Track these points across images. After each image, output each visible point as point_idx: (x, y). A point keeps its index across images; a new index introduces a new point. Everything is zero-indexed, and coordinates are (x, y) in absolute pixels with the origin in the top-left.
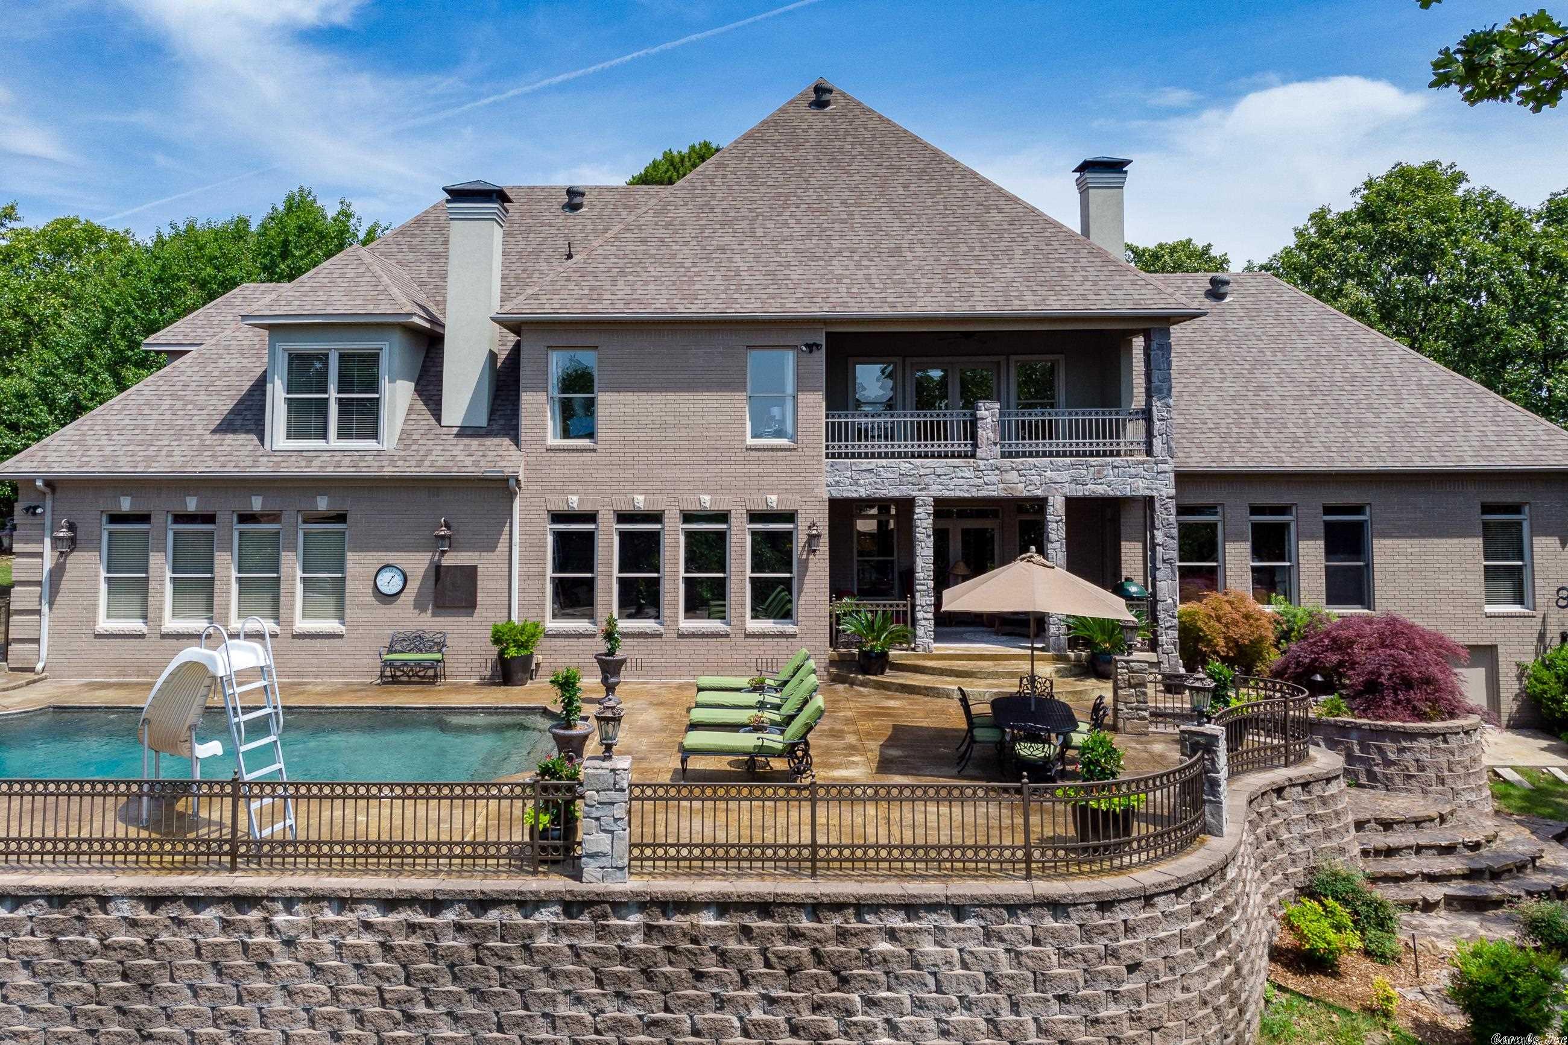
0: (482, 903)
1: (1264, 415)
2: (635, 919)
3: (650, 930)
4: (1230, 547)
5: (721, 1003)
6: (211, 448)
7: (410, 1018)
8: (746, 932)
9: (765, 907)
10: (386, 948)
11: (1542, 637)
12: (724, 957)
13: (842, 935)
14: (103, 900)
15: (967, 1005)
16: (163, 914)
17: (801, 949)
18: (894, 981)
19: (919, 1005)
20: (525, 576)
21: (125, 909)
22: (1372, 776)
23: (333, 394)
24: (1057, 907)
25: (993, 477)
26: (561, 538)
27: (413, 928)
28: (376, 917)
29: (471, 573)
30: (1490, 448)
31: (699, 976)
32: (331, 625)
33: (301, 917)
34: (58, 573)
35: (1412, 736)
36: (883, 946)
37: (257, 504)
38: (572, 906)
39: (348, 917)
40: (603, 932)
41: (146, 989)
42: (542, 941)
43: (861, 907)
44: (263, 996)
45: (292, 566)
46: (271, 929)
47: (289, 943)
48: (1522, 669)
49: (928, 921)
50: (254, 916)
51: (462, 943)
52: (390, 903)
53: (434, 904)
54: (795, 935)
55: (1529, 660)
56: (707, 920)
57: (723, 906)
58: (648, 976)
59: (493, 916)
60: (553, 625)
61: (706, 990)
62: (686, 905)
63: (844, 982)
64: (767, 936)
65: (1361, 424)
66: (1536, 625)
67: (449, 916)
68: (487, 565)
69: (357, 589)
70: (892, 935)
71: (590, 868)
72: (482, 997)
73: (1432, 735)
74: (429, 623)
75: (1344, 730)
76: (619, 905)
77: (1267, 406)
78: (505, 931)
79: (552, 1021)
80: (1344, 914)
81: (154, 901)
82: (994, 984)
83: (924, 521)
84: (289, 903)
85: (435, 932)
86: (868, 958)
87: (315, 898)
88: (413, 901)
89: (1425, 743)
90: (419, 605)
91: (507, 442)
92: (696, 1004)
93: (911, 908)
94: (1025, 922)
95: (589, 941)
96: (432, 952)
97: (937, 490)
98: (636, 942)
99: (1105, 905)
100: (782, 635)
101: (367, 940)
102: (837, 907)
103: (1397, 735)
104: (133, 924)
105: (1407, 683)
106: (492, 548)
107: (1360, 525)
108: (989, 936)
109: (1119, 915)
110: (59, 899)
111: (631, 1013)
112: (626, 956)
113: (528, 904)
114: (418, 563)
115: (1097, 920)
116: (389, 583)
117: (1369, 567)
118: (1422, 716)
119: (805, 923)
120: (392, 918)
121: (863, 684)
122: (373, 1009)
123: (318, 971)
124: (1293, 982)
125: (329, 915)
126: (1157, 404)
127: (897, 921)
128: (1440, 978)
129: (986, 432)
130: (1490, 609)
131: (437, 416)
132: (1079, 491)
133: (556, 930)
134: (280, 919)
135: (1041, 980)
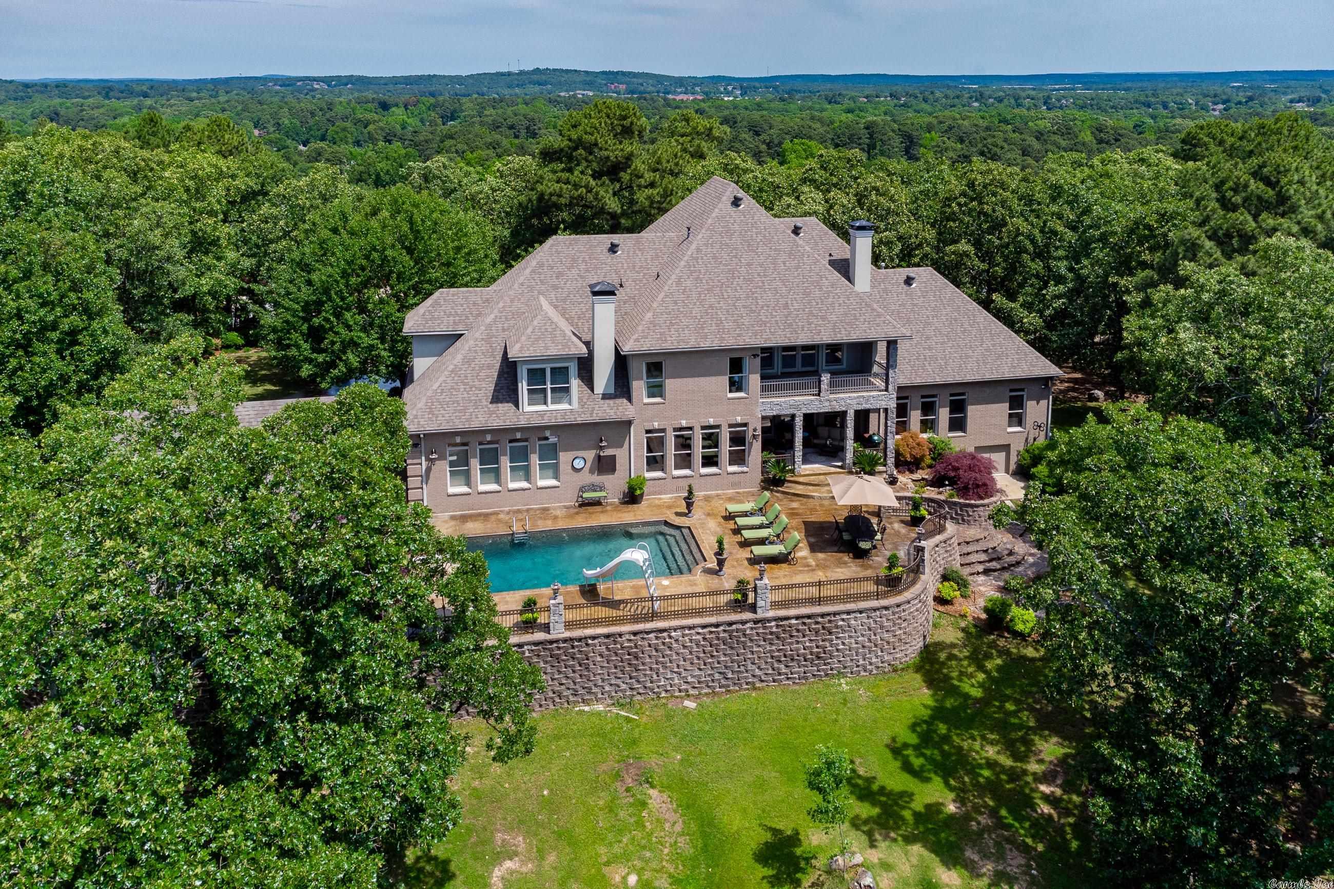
0: (730, 624)
1: (928, 353)
2: (773, 624)
3: (777, 626)
4: (913, 413)
5: (798, 642)
6: (494, 412)
7: (712, 656)
8: (804, 624)
9: (809, 617)
10: (704, 639)
11: (1027, 439)
12: (798, 631)
13: (830, 621)
14: (620, 635)
15: (863, 635)
16: (638, 637)
17: (820, 626)
18: (844, 631)
19: (850, 637)
20: (636, 456)
21: (627, 637)
22: (963, 520)
23: (549, 386)
24: (886, 608)
25: (827, 404)
26: (649, 440)
27: (711, 632)
28: (700, 631)
29: (613, 458)
30: (1015, 367)
31: (792, 636)
32: (553, 482)
33: (679, 633)
34: (429, 470)
35: (977, 506)
36: (841, 623)
37: (518, 436)
38: (756, 622)
39: (692, 631)
40: (765, 628)
41: (637, 658)
42: (748, 632)
43: (835, 614)
44: (671, 655)
45: (535, 459)
46: (670, 637)
47: (677, 640)
48: (1019, 452)
49: (852, 616)
50: (665, 634)
51: (726, 635)
52: (704, 627)
53: (717, 625)
54: (817, 623)
55: (1021, 449)
56: (794, 621)
57: (797, 618)
58: (778, 638)
59: (734, 627)
60: (648, 475)
61: (794, 640)
62: (787, 618)
63: (830, 633)
64: (810, 624)
65: (967, 357)
66: (1025, 435)
67: (722, 628)
68: (620, 454)
69: (564, 467)
70: (843, 620)
71: (759, 611)
72: (732, 648)
73: (983, 506)
74: (597, 479)
75: (955, 504)
76: (769, 621)
77: (930, 349)
78: (737, 630)
79: (752, 653)
80: (955, 586)
81: (635, 634)
82: (870, 629)
83: (799, 423)
84: (675, 630)
85: (718, 633)
86: (837, 627)
87: (683, 628)
88: (711, 625)
89: (982, 508)
90: (591, 471)
91: (625, 401)
92: (791, 643)
93: (848, 613)
94: (878, 613)
95: (761, 631)
96: (718, 639)
97: (805, 411)
98: (774, 629)
99: (898, 606)
100: (743, 472)
101: (698, 637)
102: (829, 614)
103: (972, 506)
104: (630, 640)
105: (978, 486)
106: (622, 446)
107: (964, 400)
108: (868, 617)
109: (902, 607)
110: (607, 636)
111: (774, 648)
112: (771, 633)
113: (743, 623)
114: (590, 455)
115: (897, 610)
116: (578, 464)
117: (965, 417)
118: (982, 498)
119: (820, 620)
120: (705, 630)
121: (778, 492)
122: (702, 655)
123: (685, 647)
124: (941, 608)
125: (687, 632)
126: (891, 371)
127: (845, 616)
128: (981, 602)
129: (824, 386)
130: (1010, 430)
131: (592, 390)
132: (860, 408)
133: (752, 629)
134: (673, 634)
135: (882, 627)
